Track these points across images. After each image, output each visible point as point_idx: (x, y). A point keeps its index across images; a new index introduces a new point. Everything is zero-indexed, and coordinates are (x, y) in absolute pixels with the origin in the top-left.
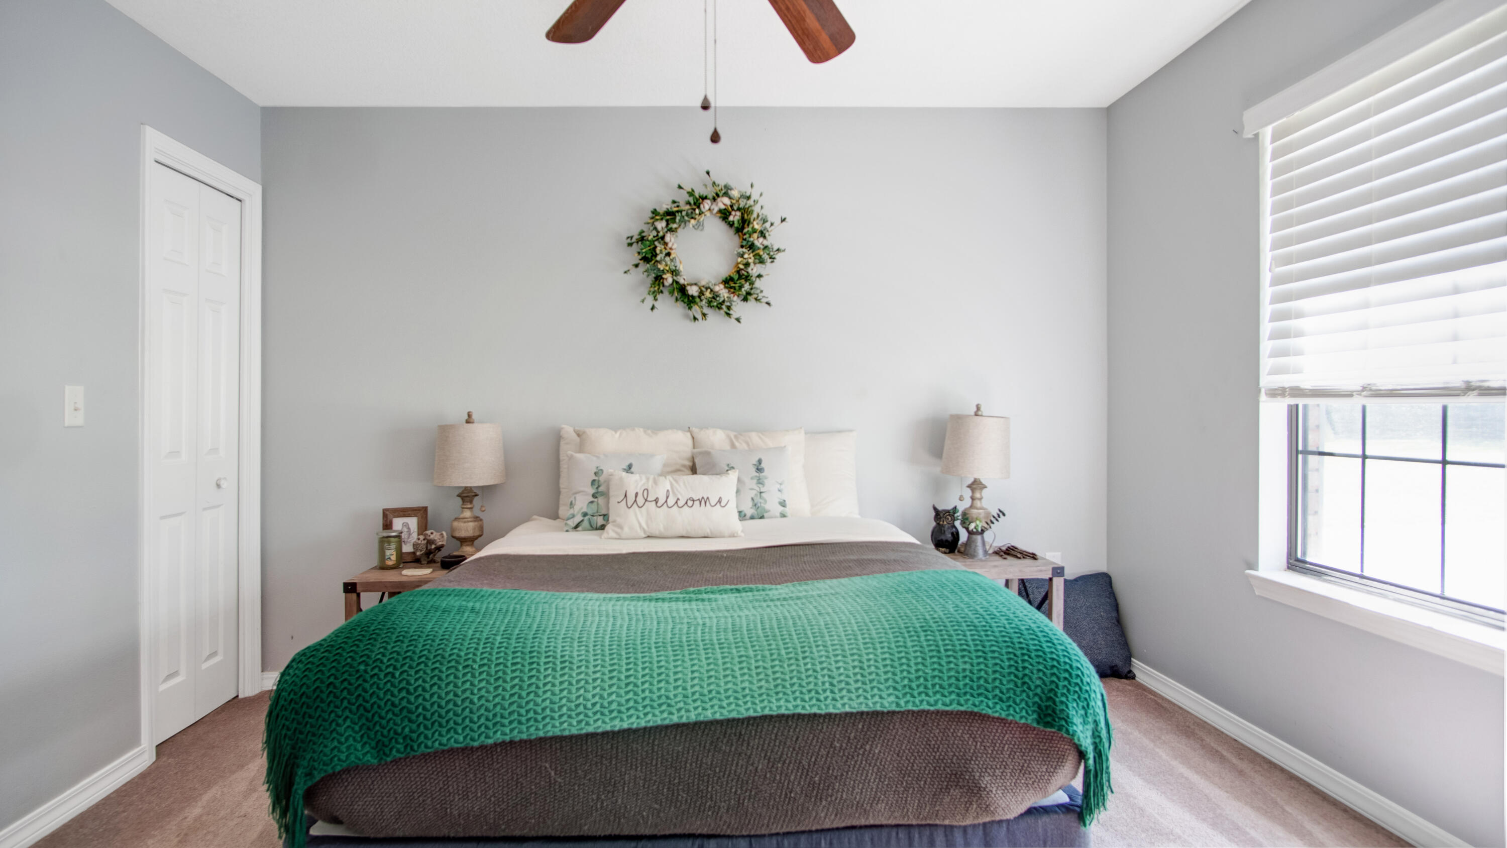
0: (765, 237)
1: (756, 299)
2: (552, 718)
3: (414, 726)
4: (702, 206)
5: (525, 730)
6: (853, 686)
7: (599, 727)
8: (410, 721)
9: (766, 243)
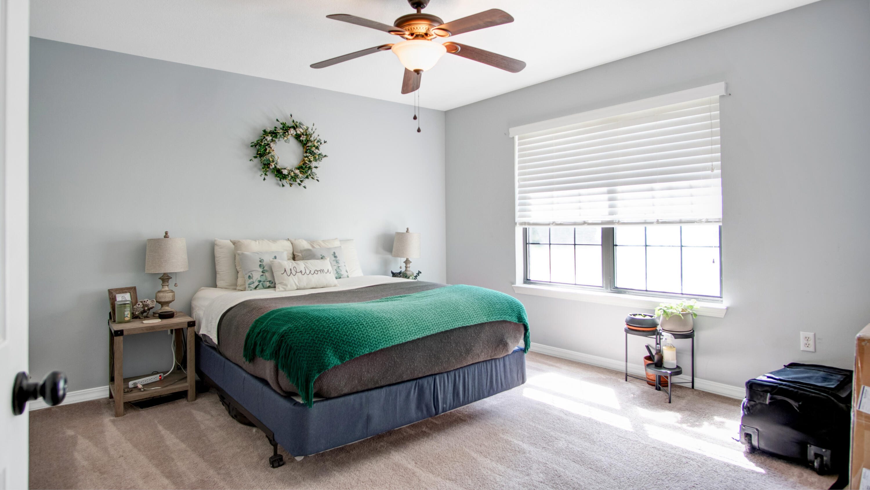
0: (318, 149)
1: (312, 178)
2: (396, 338)
3: (352, 348)
4: (289, 131)
5: (388, 343)
6: (475, 316)
7: (411, 339)
8: (350, 346)
9: (319, 152)
